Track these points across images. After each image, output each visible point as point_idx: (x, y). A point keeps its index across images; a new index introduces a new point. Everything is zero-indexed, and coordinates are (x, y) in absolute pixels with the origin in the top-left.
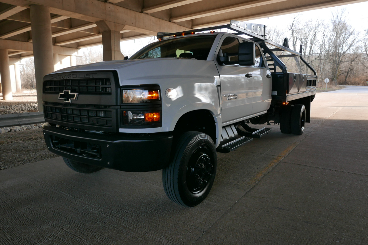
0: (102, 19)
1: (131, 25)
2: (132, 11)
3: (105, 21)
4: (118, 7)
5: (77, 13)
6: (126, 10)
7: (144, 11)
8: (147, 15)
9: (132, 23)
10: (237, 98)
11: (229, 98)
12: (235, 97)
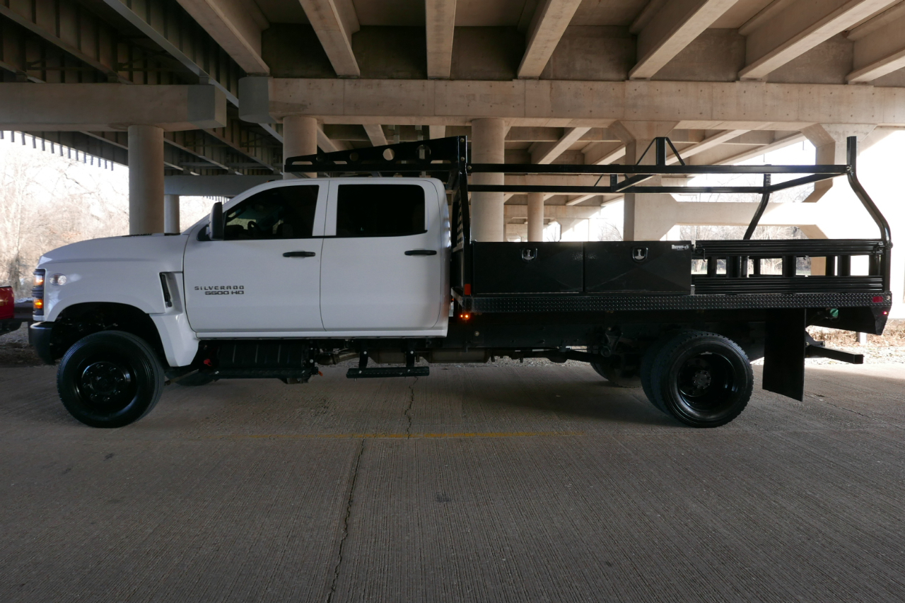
0: (614, 120)
1: (697, 119)
2: (701, 84)
3: (622, 122)
4: (658, 84)
5: (555, 117)
6: (681, 85)
7: (741, 75)
8: (752, 85)
9: (701, 113)
10: (243, 293)
11: (212, 292)
12: (234, 291)
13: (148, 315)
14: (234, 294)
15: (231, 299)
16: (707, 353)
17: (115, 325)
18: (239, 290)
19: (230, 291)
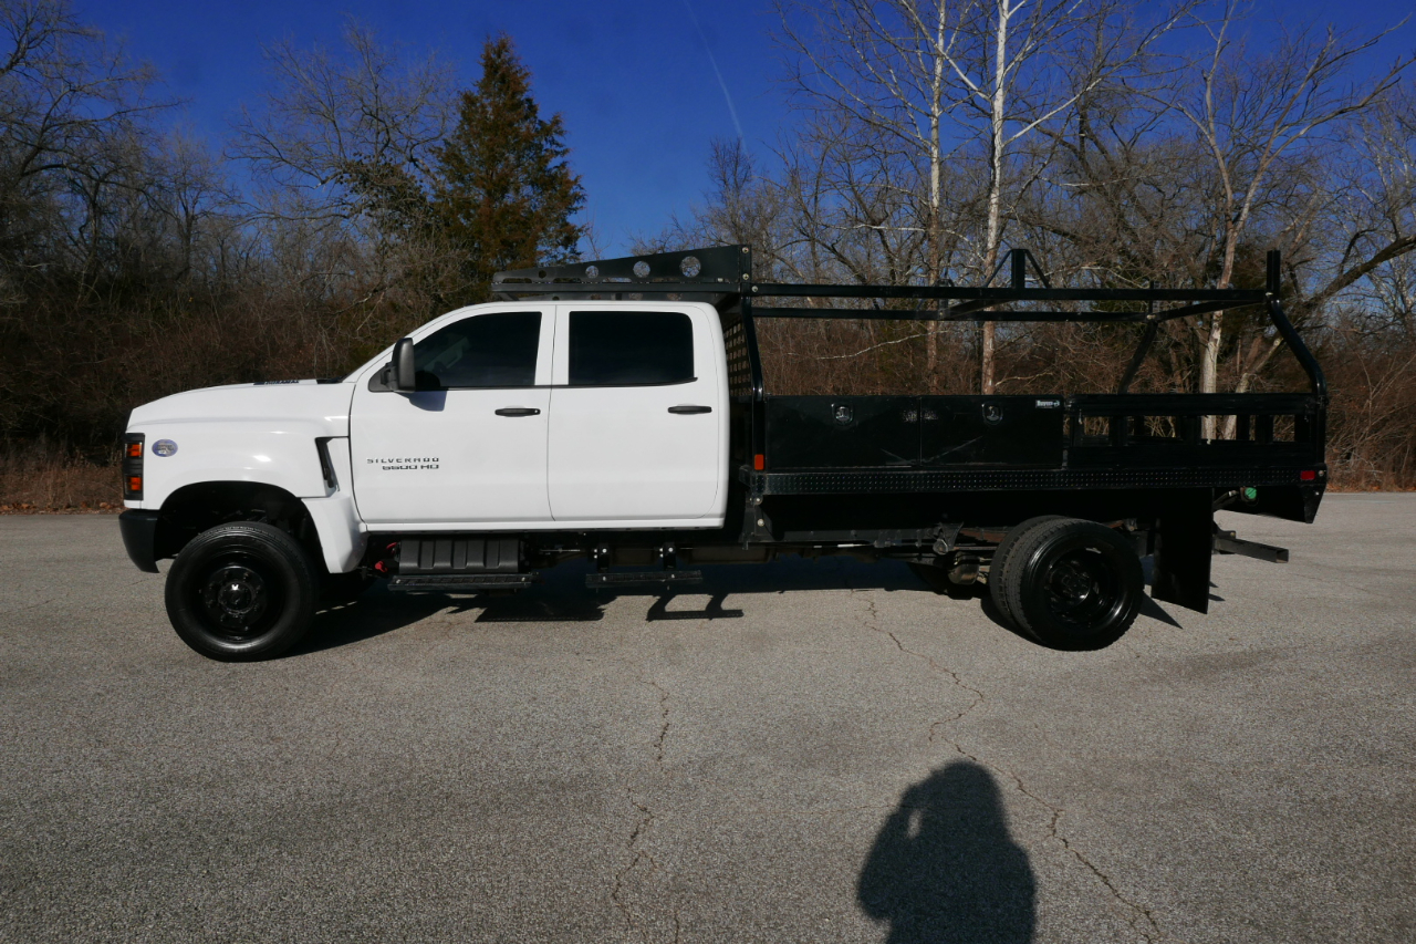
10: (437, 467)
11: (393, 466)
12: (426, 464)
13: (300, 499)
14: (425, 469)
15: (420, 477)
16: (1095, 550)
17: (239, 512)
18: (431, 463)
19: (419, 464)
